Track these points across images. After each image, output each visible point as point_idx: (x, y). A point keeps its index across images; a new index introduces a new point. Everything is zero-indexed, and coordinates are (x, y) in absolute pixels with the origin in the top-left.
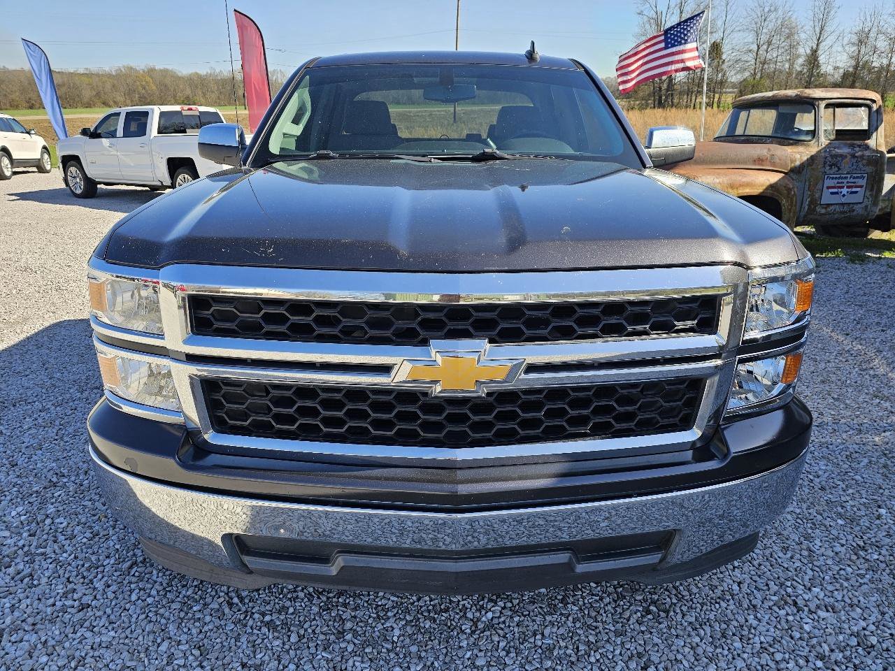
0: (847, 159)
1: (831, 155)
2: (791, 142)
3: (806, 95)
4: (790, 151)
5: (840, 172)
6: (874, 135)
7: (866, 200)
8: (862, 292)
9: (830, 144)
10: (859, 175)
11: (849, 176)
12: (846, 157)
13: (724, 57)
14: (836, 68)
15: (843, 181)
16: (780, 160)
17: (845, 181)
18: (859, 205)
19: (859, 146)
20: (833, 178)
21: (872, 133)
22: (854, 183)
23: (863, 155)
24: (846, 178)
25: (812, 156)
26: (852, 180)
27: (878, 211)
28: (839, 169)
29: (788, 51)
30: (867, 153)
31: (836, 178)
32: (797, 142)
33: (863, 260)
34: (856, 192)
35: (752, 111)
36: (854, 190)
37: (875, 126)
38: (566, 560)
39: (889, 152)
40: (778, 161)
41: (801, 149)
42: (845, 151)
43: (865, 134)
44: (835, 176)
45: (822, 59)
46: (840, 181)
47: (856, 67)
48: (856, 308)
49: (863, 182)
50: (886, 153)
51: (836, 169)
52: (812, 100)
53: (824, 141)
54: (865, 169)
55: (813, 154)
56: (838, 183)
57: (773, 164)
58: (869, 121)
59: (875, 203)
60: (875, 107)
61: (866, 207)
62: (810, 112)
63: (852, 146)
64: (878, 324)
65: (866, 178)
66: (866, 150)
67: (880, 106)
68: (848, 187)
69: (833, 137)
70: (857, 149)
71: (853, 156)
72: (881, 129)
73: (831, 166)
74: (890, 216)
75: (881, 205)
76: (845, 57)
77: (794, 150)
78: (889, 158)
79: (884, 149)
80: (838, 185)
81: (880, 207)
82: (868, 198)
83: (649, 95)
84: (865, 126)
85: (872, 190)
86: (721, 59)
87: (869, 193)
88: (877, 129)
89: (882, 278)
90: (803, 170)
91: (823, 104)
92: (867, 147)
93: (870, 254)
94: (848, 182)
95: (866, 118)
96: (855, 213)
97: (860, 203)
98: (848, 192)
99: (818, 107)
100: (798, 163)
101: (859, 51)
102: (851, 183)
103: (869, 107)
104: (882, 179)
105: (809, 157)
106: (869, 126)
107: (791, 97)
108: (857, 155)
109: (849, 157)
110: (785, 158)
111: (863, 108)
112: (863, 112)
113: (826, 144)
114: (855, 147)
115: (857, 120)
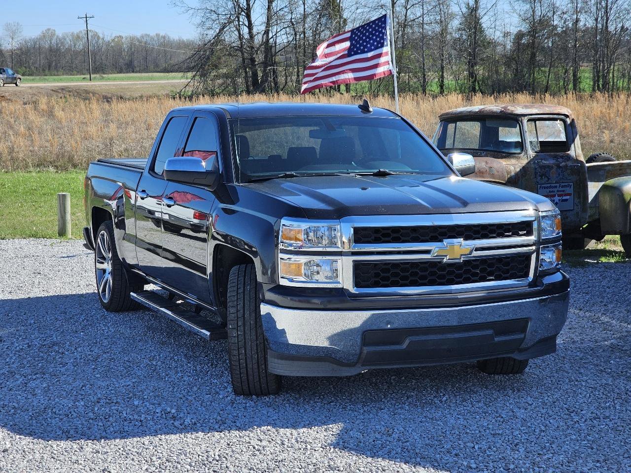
0: (554, 170)
1: (539, 166)
2: (504, 155)
3: (509, 112)
4: (504, 163)
5: (550, 181)
6: (573, 146)
7: (576, 207)
8: (587, 286)
9: (536, 156)
10: (566, 184)
11: (558, 185)
12: (553, 167)
13: (345, 15)
14: (506, 34)
15: (553, 189)
16: (498, 172)
17: (556, 190)
18: (571, 212)
19: (562, 157)
20: (545, 188)
21: (571, 145)
22: (563, 191)
23: (566, 166)
24: (556, 187)
25: (524, 167)
26: (561, 189)
27: (587, 217)
28: (549, 179)
29: (437, 9)
30: (569, 163)
31: (547, 188)
32: (509, 155)
33: (584, 265)
34: (566, 200)
35: (458, 123)
36: (564, 198)
37: (572, 138)
38: (492, 333)
39: (588, 162)
40: (496, 173)
41: (513, 161)
42: (550, 162)
43: (564, 146)
44: (546, 185)
45: (485, 22)
46: (551, 190)
47: (533, 32)
48: (584, 295)
49: (570, 190)
50: (585, 162)
51: (546, 179)
52: (515, 116)
53: (531, 154)
54: (570, 178)
55: (524, 165)
56: (550, 192)
57: (493, 176)
58: (566, 133)
59: (584, 210)
60: (569, 121)
61: (577, 213)
62: (515, 127)
63: (555, 157)
64: (601, 302)
65: (572, 186)
66: (568, 161)
67: (573, 120)
68: (559, 196)
69: (538, 149)
70: (560, 160)
71: (558, 167)
72: (577, 140)
73: (541, 176)
74: (599, 223)
75: (590, 212)
76: (516, 20)
77: (508, 163)
78: (589, 167)
79: (582, 159)
80: (550, 194)
81: (589, 214)
82: (577, 206)
83: (236, 71)
84: (563, 138)
85: (579, 198)
86: (341, 17)
87: (578, 200)
88: (573, 141)
89: (601, 275)
90: (518, 180)
91: (525, 120)
92: (569, 158)
93: (589, 261)
94: (558, 191)
95: (563, 131)
96: (569, 220)
97: (571, 210)
98: (559, 200)
99: (522, 122)
100: (513, 174)
101: (534, 11)
102: (561, 191)
103: (565, 122)
104: (586, 188)
105: (521, 168)
106: (566, 139)
107: (496, 112)
108: (561, 165)
109: (555, 167)
110: (501, 170)
111: (558, 121)
112: (559, 125)
113: (534, 156)
114: (558, 158)
115: (555, 132)
